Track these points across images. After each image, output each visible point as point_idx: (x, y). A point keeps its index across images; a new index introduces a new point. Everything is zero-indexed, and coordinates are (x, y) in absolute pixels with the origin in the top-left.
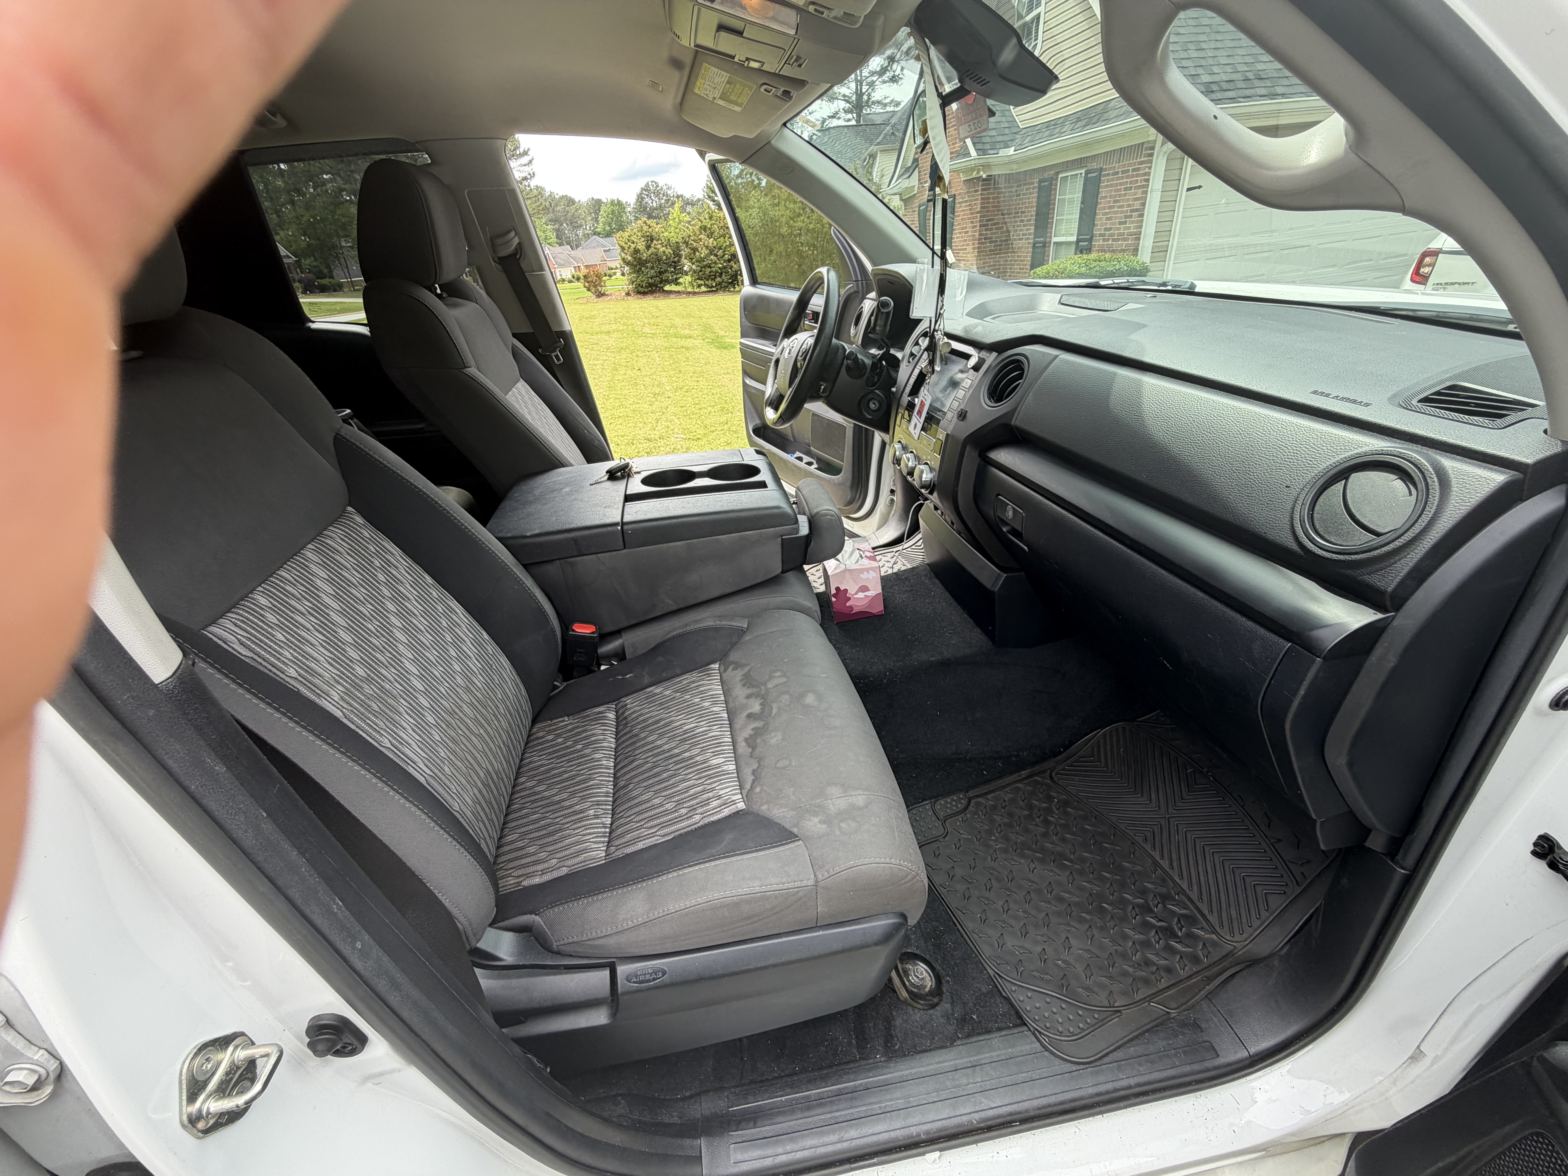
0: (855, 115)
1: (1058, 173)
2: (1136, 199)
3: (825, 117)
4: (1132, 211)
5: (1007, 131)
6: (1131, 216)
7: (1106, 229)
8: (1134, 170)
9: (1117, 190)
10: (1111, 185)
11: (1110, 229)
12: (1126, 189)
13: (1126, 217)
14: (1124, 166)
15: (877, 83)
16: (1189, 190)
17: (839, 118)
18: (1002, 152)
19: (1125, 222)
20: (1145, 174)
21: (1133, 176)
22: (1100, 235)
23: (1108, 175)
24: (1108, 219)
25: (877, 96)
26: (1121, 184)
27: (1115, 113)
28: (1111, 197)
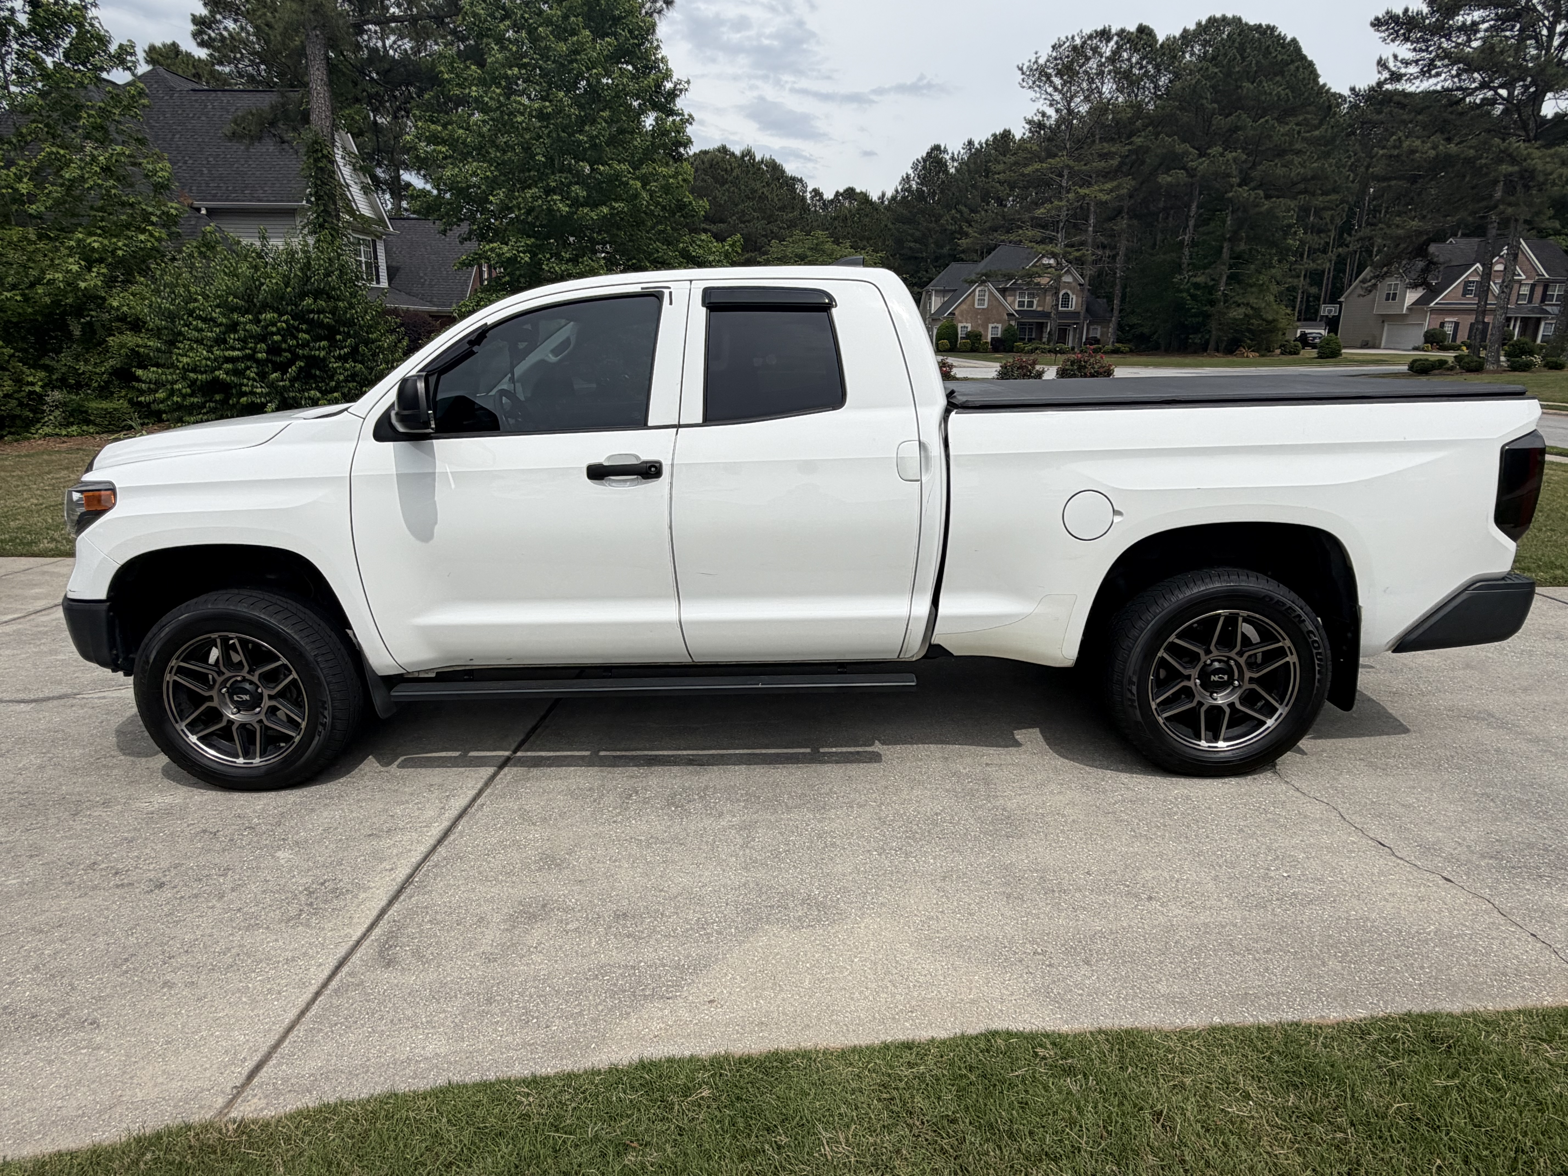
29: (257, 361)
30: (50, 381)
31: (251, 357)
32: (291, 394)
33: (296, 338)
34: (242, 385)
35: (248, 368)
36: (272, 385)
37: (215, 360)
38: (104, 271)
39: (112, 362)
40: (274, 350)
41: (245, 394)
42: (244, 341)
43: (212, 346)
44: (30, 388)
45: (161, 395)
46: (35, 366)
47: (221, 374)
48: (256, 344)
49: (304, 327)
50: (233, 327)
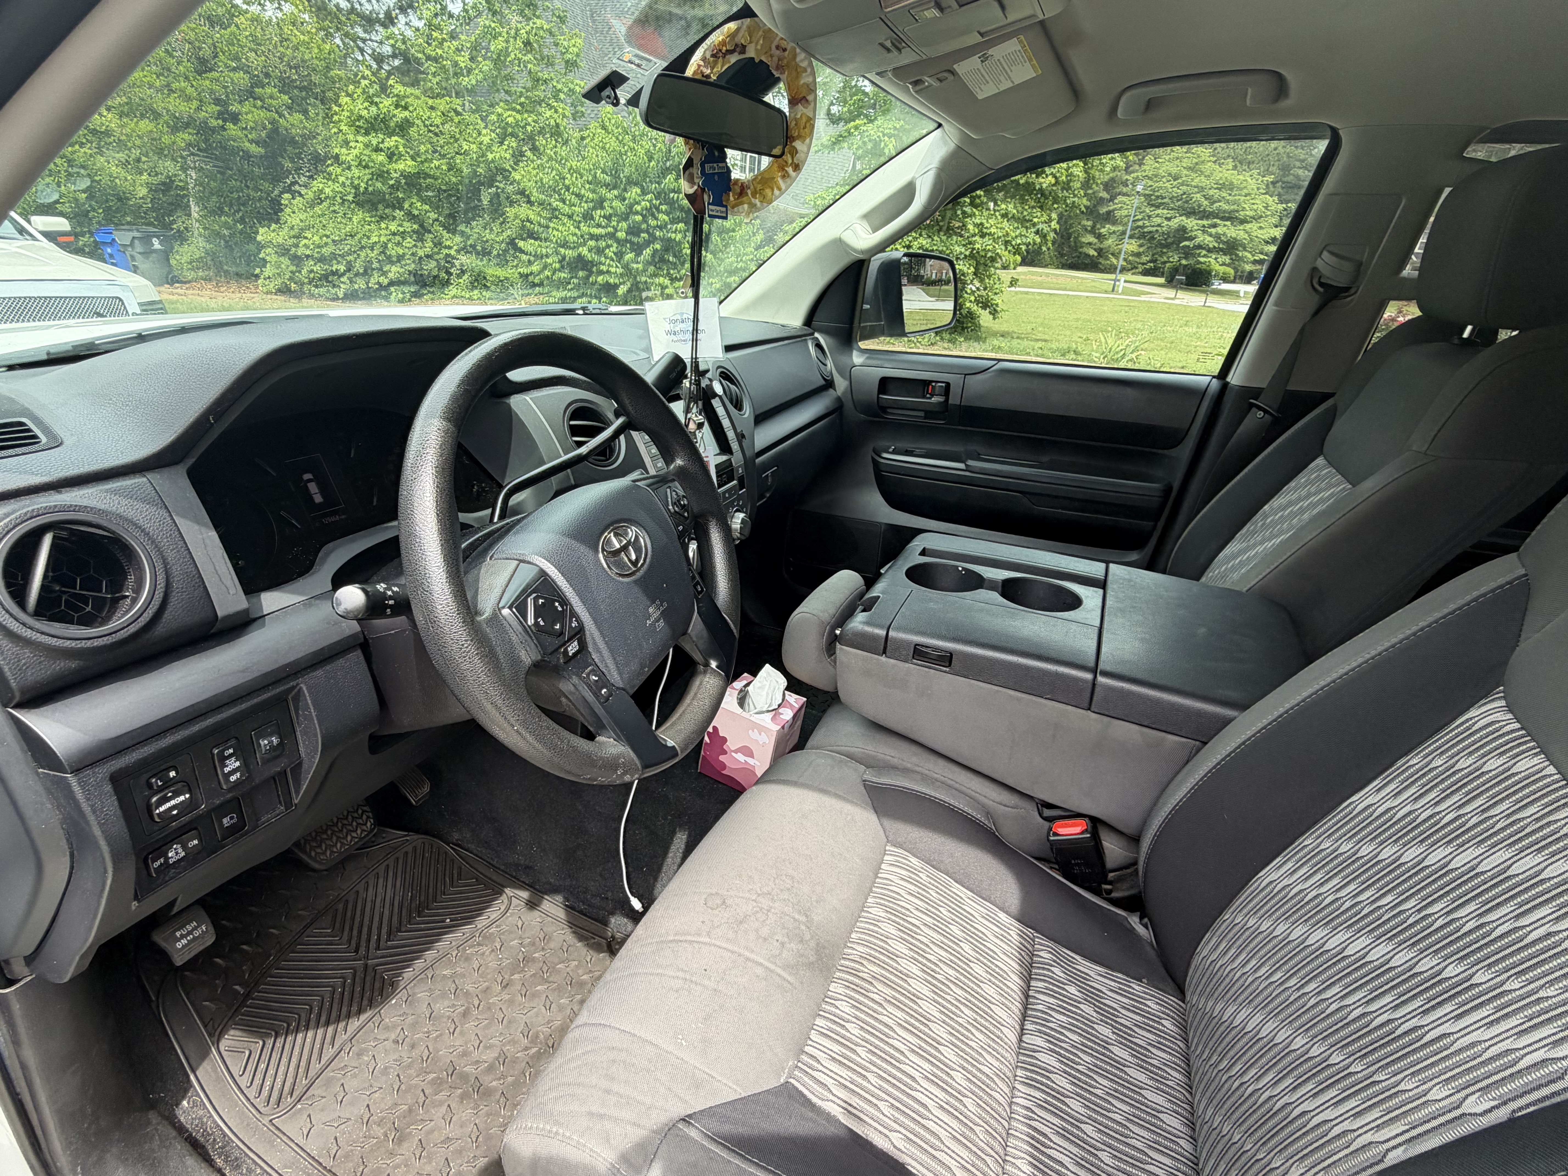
29: (618, 241)
30: (465, 246)
31: (612, 236)
32: (644, 279)
33: (657, 219)
34: (600, 263)
35: (608, 246)
36: (626, 267)
37: (582, 236)
38: (514, 145)
39: (509, 232)
40: (634, 231)
41: (601, 273)
42: (608, 218)
43: (580, 222)
44: (447, 251)
45: (535, 268)
46: (454, 232)
47: (584, 251)
48: (618, 222)
49: (664, 207)
50: (600, 203)
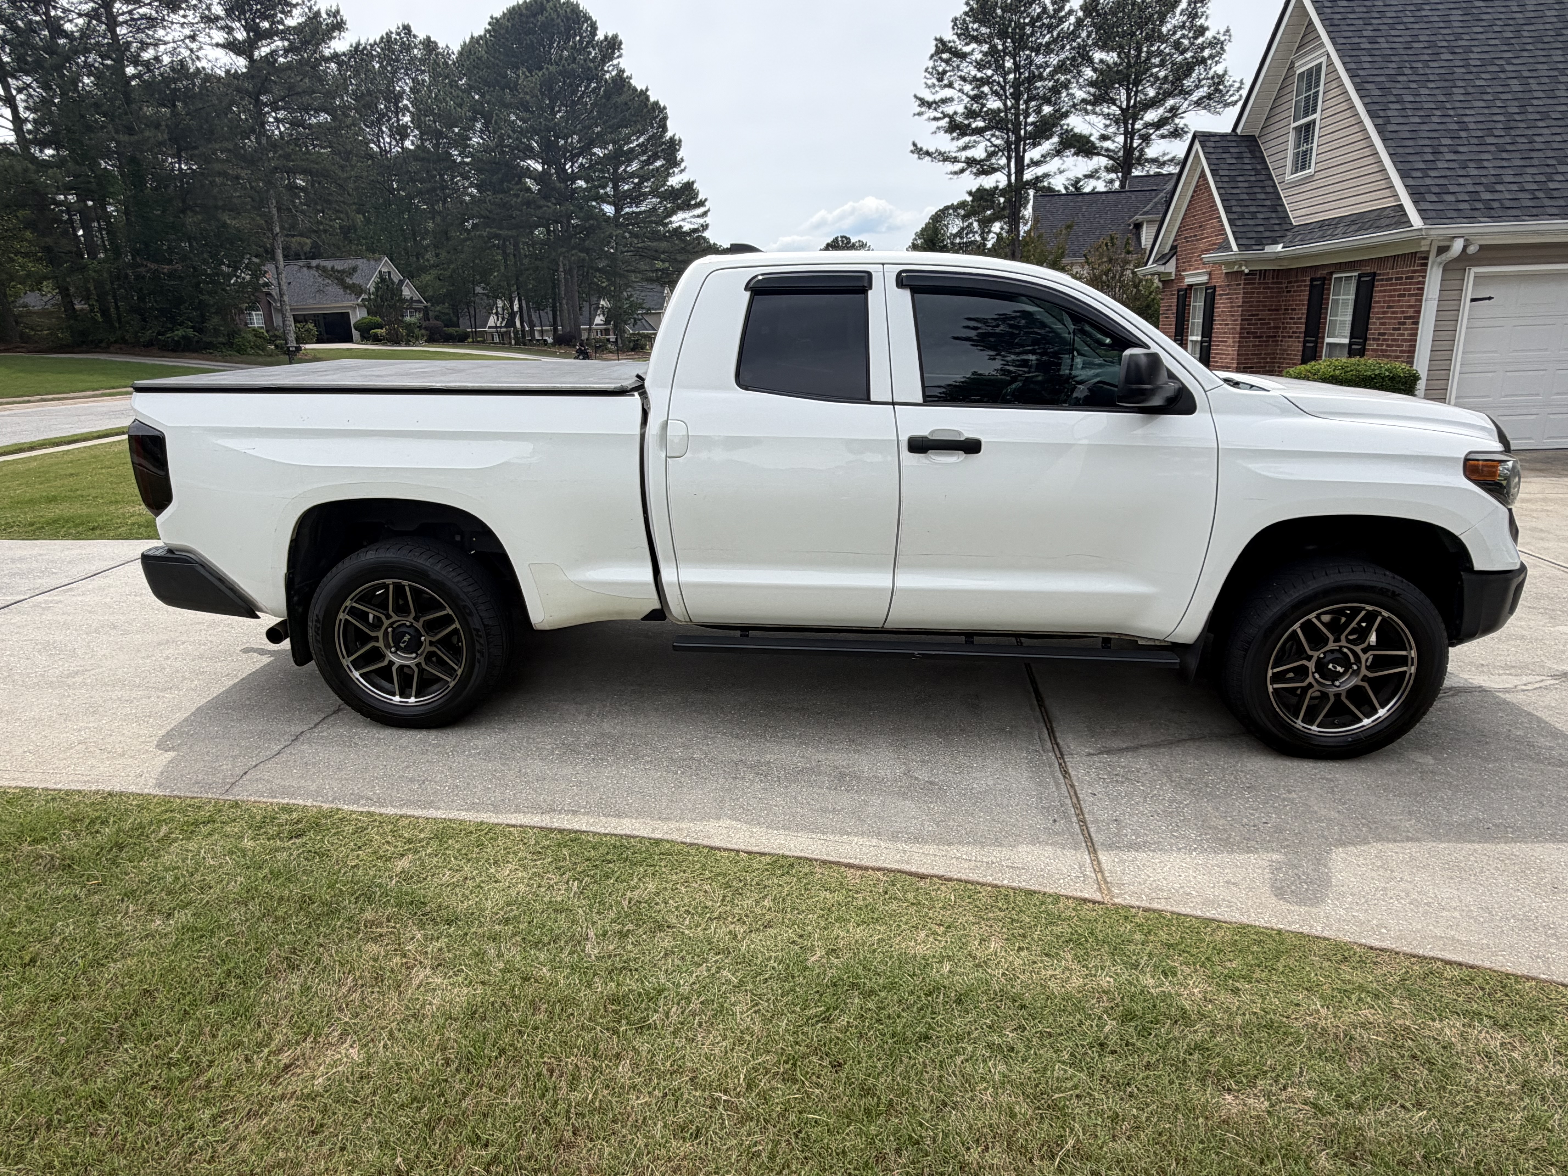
0: (1120, 175)
1: (1332, 273)
2: (1411, 306)
3: (1080, 176)
4: (1405, 318)
5: (1276, 228)
6: (1404, 323)
7: (1379, 334)
8: (1407, 278)
9: (1391, 296)
10: (1385, 291)
11: (1384, 334)
12: (1399, 296)
13: (1400, 323)
14: (1398, 273)
15: (1153, 137)
16: (1473, 300)
17: (1099, 178)
18: (1269, 249)
19: (1399, 329)
20: (1419, 283)
21: (1406, 284)
22: (1374, 339)
23: (1382, 280)
24: (1381, 324)
25: (1151, 152)
26: (1395, 290)
27: (1388, 222)
28: (1384, 302)
